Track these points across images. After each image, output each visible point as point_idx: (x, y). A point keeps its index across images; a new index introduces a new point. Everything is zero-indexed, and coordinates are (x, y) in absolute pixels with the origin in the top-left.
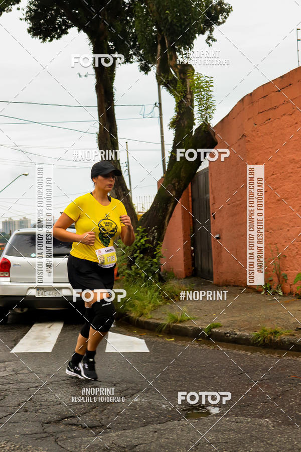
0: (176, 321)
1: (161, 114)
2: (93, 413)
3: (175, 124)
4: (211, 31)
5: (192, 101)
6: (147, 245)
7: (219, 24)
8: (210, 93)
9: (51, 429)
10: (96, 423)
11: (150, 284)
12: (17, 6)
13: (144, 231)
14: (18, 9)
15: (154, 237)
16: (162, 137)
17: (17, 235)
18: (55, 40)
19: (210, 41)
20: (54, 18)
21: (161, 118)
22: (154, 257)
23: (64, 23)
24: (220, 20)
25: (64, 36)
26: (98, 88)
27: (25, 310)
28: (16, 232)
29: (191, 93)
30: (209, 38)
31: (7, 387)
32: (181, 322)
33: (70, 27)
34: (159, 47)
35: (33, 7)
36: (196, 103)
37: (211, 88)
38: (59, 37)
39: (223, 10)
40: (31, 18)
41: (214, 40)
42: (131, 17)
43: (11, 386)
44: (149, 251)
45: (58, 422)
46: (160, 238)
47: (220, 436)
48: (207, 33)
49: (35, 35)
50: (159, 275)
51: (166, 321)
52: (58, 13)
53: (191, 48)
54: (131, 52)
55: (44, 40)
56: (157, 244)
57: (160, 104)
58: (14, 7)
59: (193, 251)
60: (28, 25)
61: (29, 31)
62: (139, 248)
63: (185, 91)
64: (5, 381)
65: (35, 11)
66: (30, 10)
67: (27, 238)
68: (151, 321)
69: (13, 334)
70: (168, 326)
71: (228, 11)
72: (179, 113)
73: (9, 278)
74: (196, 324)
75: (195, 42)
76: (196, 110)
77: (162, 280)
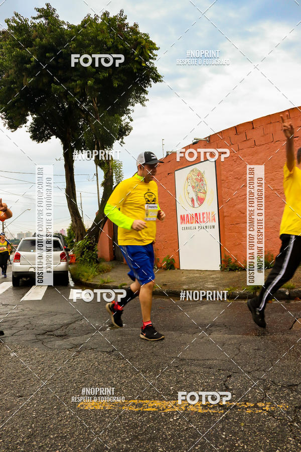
0: (104, 283)
1: (97, 179)
2: (61, 329)
3: (104, 184)
4: (122, 139)
5: (112, 173)
6: (90, 245)
7: (127, 135)
8: (121, 170)
9: (40, 337)
10: (63, 334)
11: (92, 264)
12: (25, 125)
13: (89, 238)
14: (26, 126)
15: (93, 241)
16: (98, 191)
17: (24, 241)
18: (44, 142)
19: (122, 144)
20: (44, 131)
21: (97, 181)
22: (94, 251)
23: (49, 133)
24: (127, 134)
25: (49, 140)
26: (65, 166)
27: (28, 279)
28: (23, 239)
29: (112, 169)
30: (121, 142)
31: (18, 317)
32: (107, 283)
33: (52, 135)
34: (96, 146)
35: (33, 126)
36: (114, 174)
37: (121, 167)
38: (46, 141)
39: (128, 129)
40: (32, 131)
41: (124, 143)
42: (83, 131)
43: (21, 317)
44: (91, 248)
45: (44, 334)
46: (97, 241)
47: (124, 337)
48: (120, 140)
49: (34, 139)
50: (96, 260)
51: (99, 283)
52: (45, 128)
53: (112, 147)
54: (83, 148)
55: (39, 142)
56: (95, 244)
57: (97, 174)
58: (24, 126)
59: (114, 248)
60: (30, 134)
61: (31, 138)
62: (86, 246)
63: (109, 168)
64: (18, 315)
65: (34, 128)
66: (32, 127)
67: (29, 242)
68: (92, 283)
69: (22, 291)
70: (101, 285)
71: (131, 129)
72: (106, 179)
73: (19, 263)
74: (115, 284)
75: (113, 144)
76: (114, 177)
77: (98, 262)
